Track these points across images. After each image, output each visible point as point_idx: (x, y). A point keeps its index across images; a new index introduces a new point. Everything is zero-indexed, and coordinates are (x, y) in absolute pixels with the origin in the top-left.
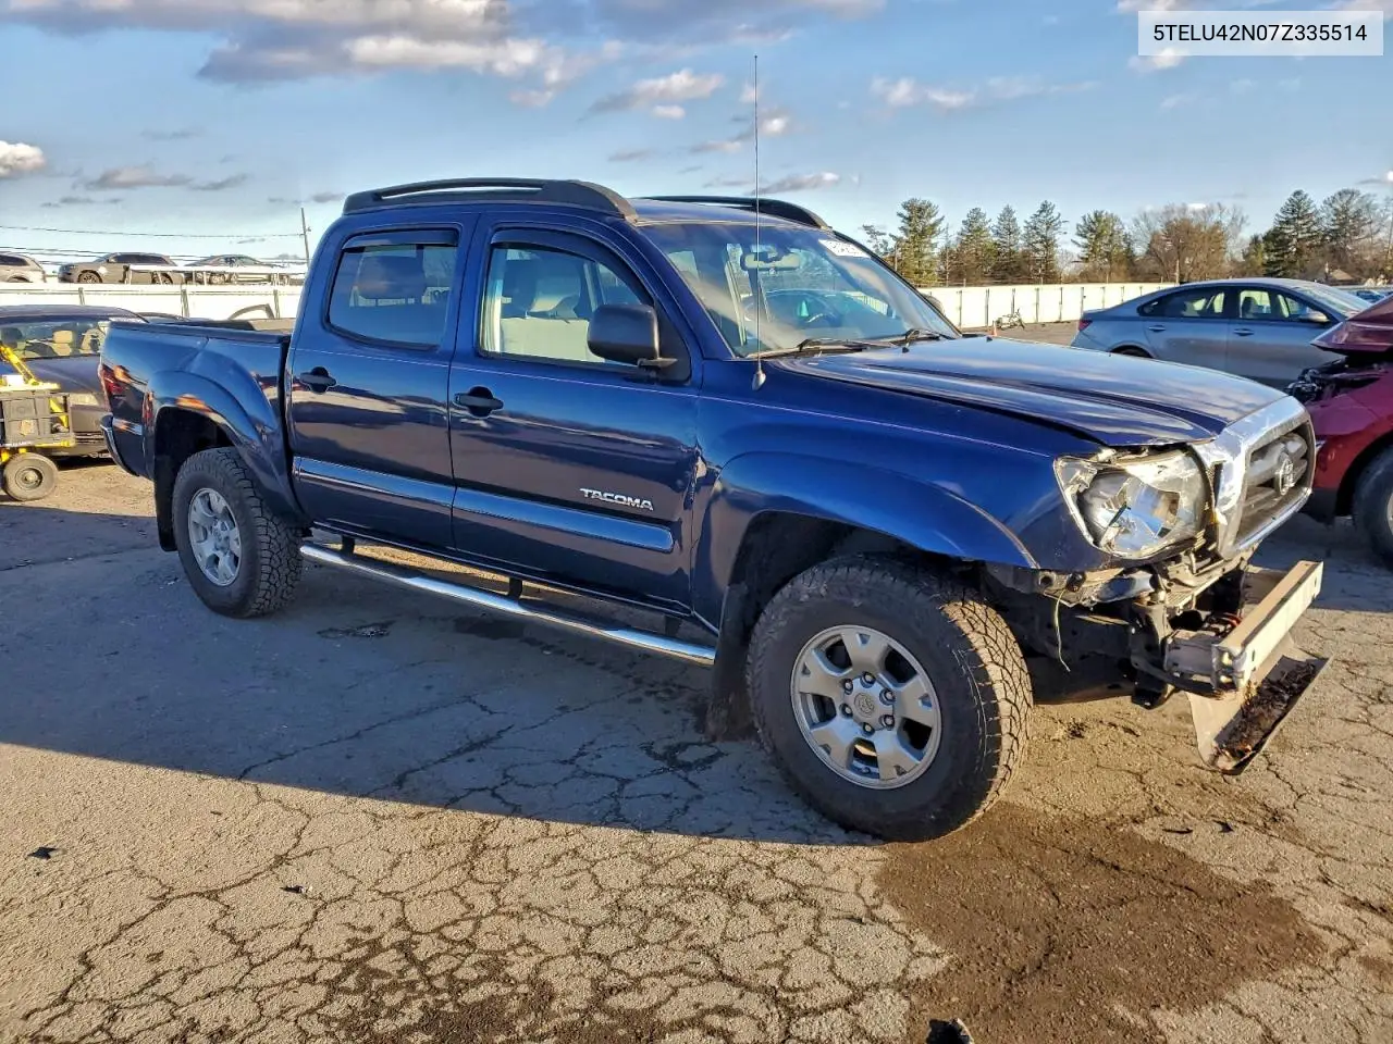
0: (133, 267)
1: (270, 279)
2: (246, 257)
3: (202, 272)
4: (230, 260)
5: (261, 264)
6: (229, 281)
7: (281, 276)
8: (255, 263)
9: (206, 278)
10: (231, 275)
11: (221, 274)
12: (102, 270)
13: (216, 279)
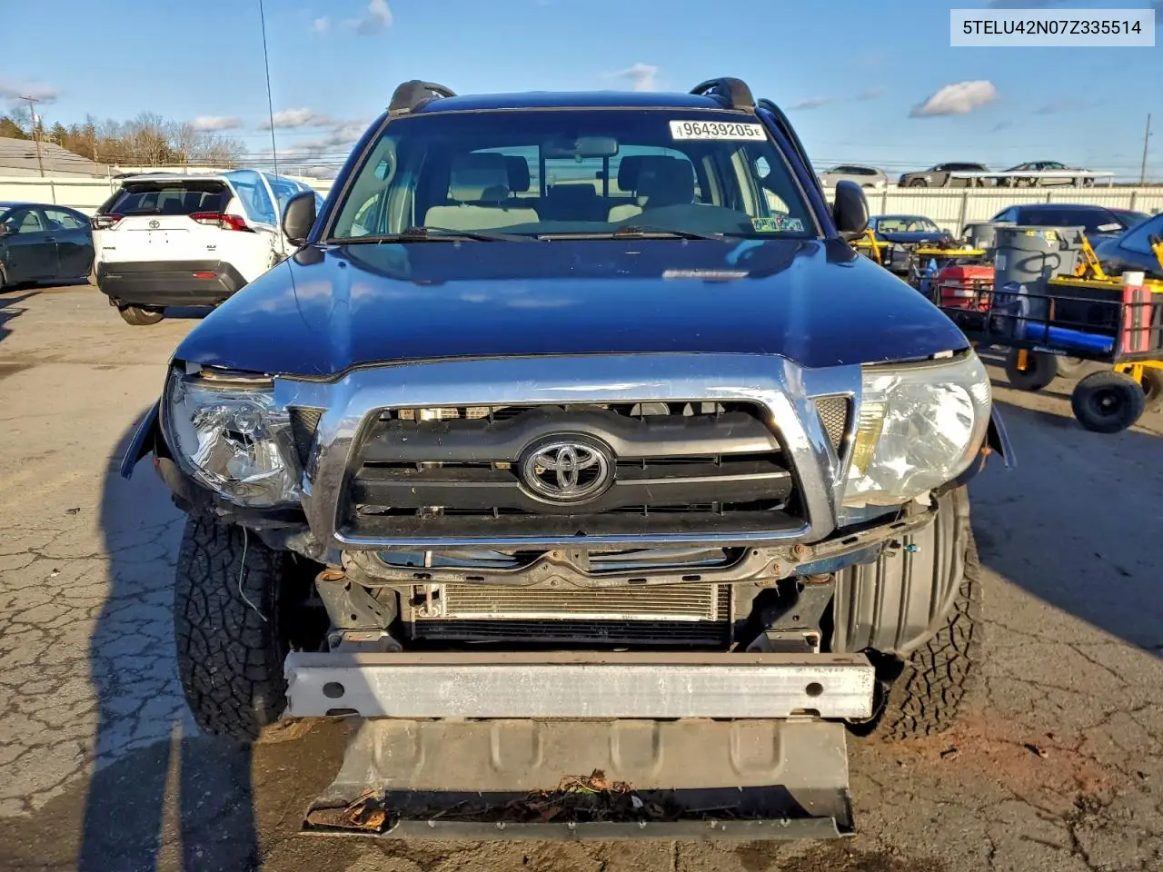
0: (954, 174)
1: (1073, 182)
2: (1056, 163)
3: (1010, 177)
4: (1040, 166)
5: (1069, 169)
6: (1033, 185)
7: (1086, 180)
8: (1063, 167)
9: (1013, 182)
10: (1037, 179)
11: (1028, 179)
12: (929, 179)
13: (1022, 183)
